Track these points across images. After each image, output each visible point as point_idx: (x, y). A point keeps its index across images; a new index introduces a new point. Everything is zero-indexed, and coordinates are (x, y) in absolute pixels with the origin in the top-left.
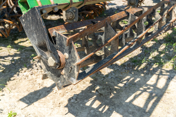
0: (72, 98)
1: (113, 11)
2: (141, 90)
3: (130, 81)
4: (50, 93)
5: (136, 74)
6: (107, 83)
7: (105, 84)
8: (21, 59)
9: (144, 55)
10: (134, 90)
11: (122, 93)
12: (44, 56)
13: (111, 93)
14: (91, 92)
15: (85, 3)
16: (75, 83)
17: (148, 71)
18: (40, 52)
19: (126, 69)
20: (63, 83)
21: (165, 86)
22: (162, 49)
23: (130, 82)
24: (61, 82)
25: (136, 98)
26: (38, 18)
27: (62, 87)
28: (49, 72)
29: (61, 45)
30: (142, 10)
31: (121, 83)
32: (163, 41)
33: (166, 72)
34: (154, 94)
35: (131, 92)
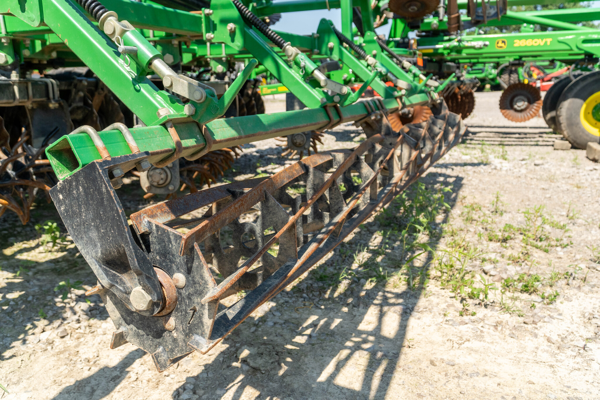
0: (184, 388)
1: (252, 162)
2: (350, 348)
3: (319, 327)
4: (121, 381)
5: (331, 309)
6: (265, 338)
7: (262, 341)
8: (27, 298)
9: (340, 262)
10: (333, 350)
11: (306, 360)
12: (120, 285)
13: (279, 364)
14: (229, 366)
15: (210, 147)
16: (207, 349)
17: (356, 299)
18: (107, 275)
19: (305, 298)
20: (172, 351)
21: (400, 330)
22: (376, 244)
23: (319, 329)
24: (164, 350)
25: (341, 369)
26: (104, 190)
27: (168, 363)
28: (132, 326)
29: (165, 254)
30: (331, 158)
31: (300, 334)
32: (374, 225)
33: (394, 297)
34: (379, 354)
35: (326, 356)
